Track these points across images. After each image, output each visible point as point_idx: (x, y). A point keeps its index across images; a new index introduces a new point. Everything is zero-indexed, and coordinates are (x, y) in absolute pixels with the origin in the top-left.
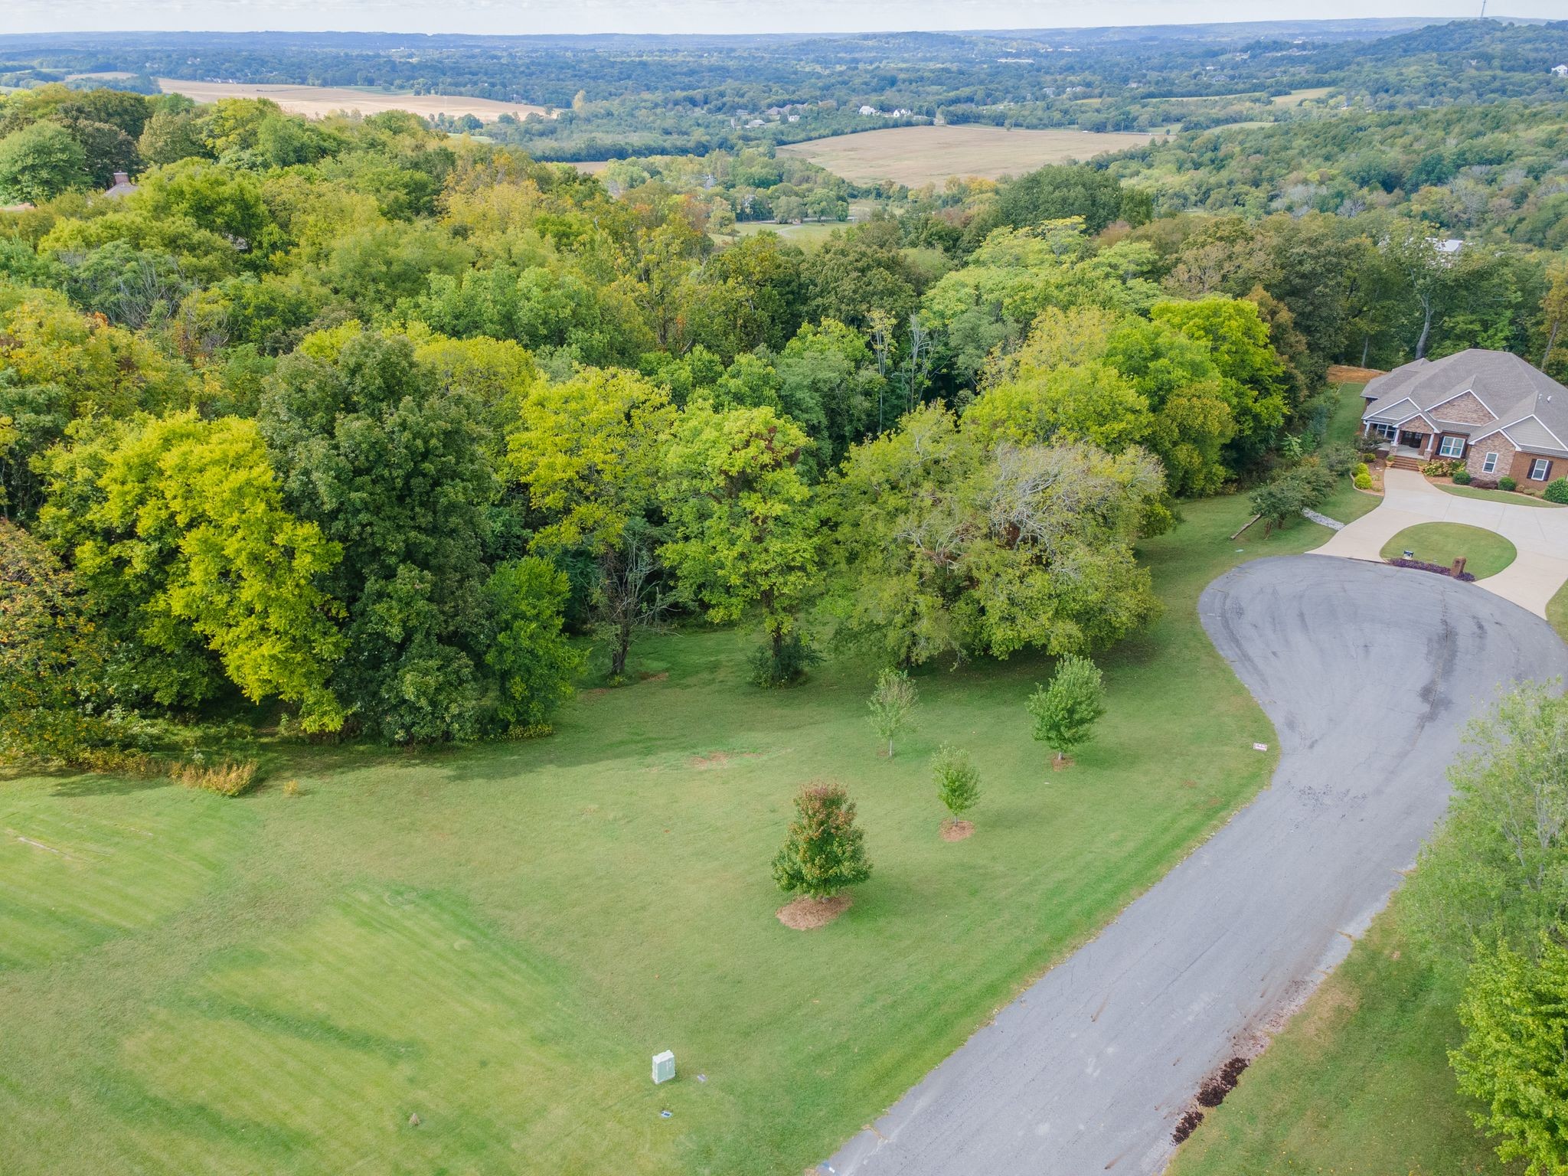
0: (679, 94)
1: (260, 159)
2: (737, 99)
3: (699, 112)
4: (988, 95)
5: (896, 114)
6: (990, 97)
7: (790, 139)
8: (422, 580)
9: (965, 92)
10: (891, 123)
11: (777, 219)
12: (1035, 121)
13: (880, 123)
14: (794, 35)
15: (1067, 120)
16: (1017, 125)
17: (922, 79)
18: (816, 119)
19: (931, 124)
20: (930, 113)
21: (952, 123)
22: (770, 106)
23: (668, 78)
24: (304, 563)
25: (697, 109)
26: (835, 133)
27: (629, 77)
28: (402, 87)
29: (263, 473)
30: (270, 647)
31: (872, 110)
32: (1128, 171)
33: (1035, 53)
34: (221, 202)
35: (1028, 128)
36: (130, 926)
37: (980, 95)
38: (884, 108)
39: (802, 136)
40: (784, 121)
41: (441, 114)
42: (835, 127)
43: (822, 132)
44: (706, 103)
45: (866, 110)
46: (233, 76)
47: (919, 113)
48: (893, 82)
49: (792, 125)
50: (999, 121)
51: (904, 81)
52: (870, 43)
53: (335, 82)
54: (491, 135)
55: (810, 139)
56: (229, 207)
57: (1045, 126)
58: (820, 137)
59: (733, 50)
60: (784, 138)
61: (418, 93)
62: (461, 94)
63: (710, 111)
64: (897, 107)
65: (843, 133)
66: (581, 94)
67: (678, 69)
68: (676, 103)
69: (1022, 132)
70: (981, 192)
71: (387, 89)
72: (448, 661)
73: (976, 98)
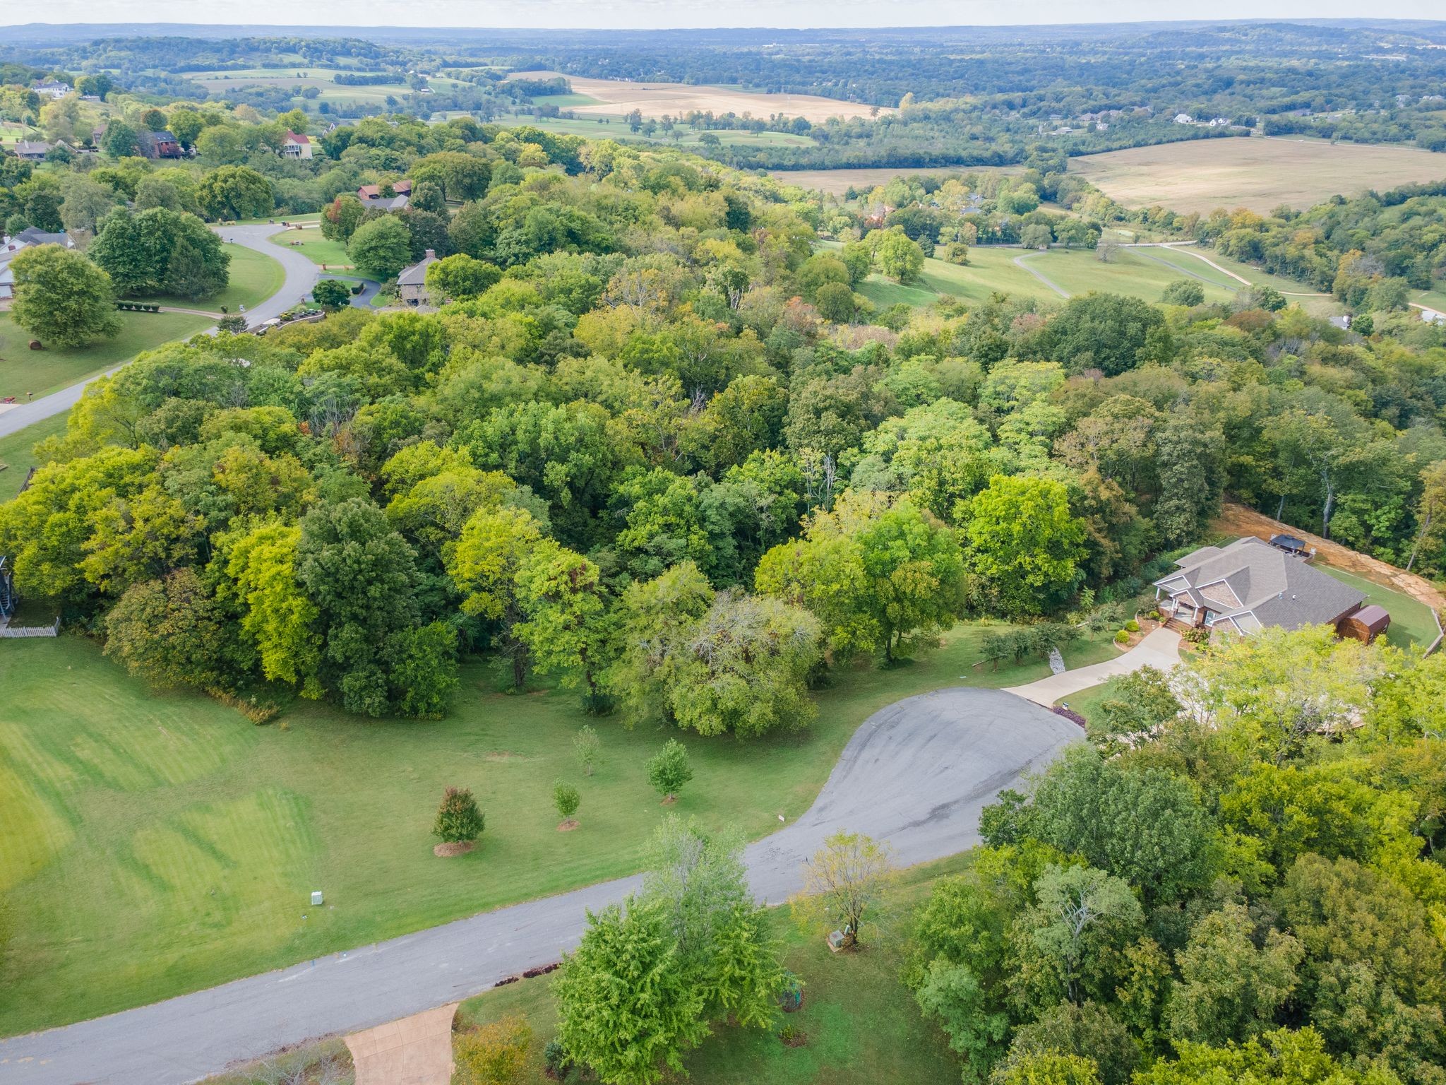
0: (1000, 97)
1: (524, 238)
2: (1053, 104)
3: (1014, 115)
4: (1328, 102)
5: (1213, 123)
6: (1331, 104)
7: (1089, 150)
8: (357, 632)
9: (1304, 96)
10: (1201, 134)
11: (1024, 244)
12: (1367, 135)
13: (1190, 133)
14: (1153, 24)
15: (1405, 135)
16: (1346, 138)
17: (1262, 81)
18: (1124, 127)
19: (1248, 134)
20: (1250, 123)
21: (1272, 134)
22: (1085, 112)
23: (998, 77)
24: (295, 618)
25: (1013, 113)
26: (1138, 145)
27: (962, 77)
28: (757, 86)
29: (286, 569)
30: (280, 655)
31: (1189, 118)
32: (1424, 209)
33: (1412, 50)
34: (413, 333)
35: (1357, 141)
36: (172, 781)
37: (1320, 100)
38: (1202, 116)
39: (1102, 147)
40: (1092, 128)
41: (781, 114)
42: (1139, 138)
43: (1124, 143)
44: (1024, 106)
45: (1182, 118)
46: (630, 75)
47: (1237, 123)
48: (1229, 83)
49: (1099, 135)
50: (1326, 133)
51: (1242, 82)
52: (1227, 35)
53: (706, 81)
54: (815, 137)
55: (1110, 150)
56: (416, 338)
57: (1378, 141)
58: (1121, 148)
59: (1077, 44)
60: (1082, 148)
61: (770, 92)
62: (806, 93)
63: (1025, 116)
64: (1216, 116)
65: (1146, 145)
66: (910, 94)
67: (1013, 68)
68: (994, 107)
69: (1349, 146)
70: (1244, 226)
71: (745, 87)
72: (373, 673)
73: (1314, 104)
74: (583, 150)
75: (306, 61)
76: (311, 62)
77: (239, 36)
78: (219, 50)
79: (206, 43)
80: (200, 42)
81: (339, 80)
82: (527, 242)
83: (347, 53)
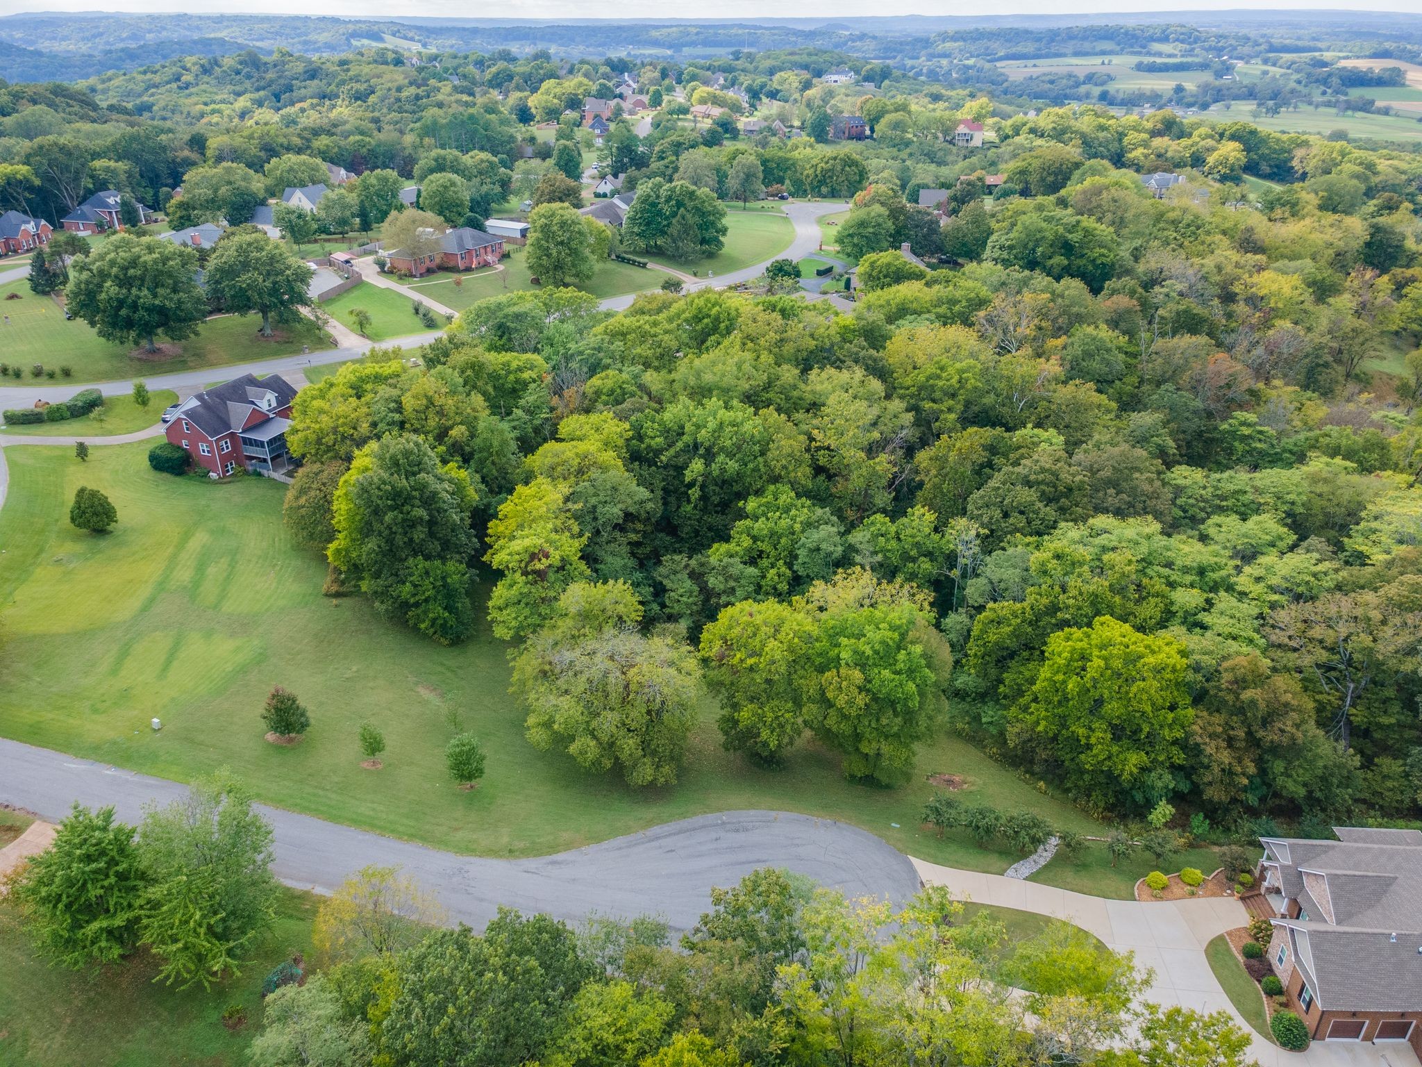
74: (1299, 153)
75: (1118, 48)
76: (1122, 50)
77: (1063, 25)
78: (1039, 40)
79: (1031, 33)
80: (1027, 32)
81: (1140, 67)
82: (1011, 248)
83: (1165, 39)
